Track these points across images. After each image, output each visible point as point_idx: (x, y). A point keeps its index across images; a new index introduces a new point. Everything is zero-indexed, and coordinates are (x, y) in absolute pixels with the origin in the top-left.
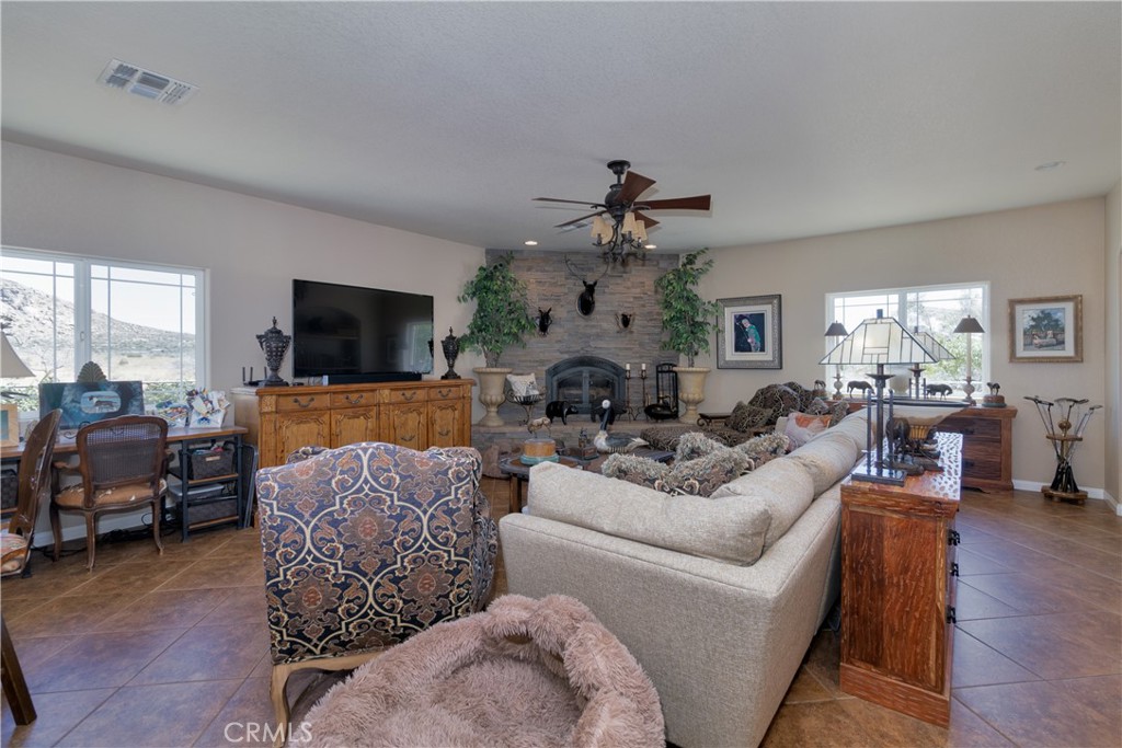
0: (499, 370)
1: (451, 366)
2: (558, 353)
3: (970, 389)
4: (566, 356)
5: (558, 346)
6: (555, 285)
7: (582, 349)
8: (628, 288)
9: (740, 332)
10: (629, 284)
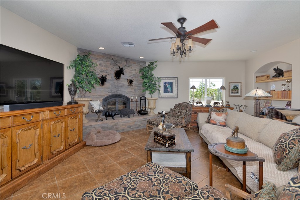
0: (86, 99)
1: (73, 98)
2: (108, 93)
3: (222, 103)
4: (110, 94)
5: (107, 90)
6: (106, 66)
7: (116, 91)
8: (131, 71)
9: (165, 87)
10: (131, 69)
